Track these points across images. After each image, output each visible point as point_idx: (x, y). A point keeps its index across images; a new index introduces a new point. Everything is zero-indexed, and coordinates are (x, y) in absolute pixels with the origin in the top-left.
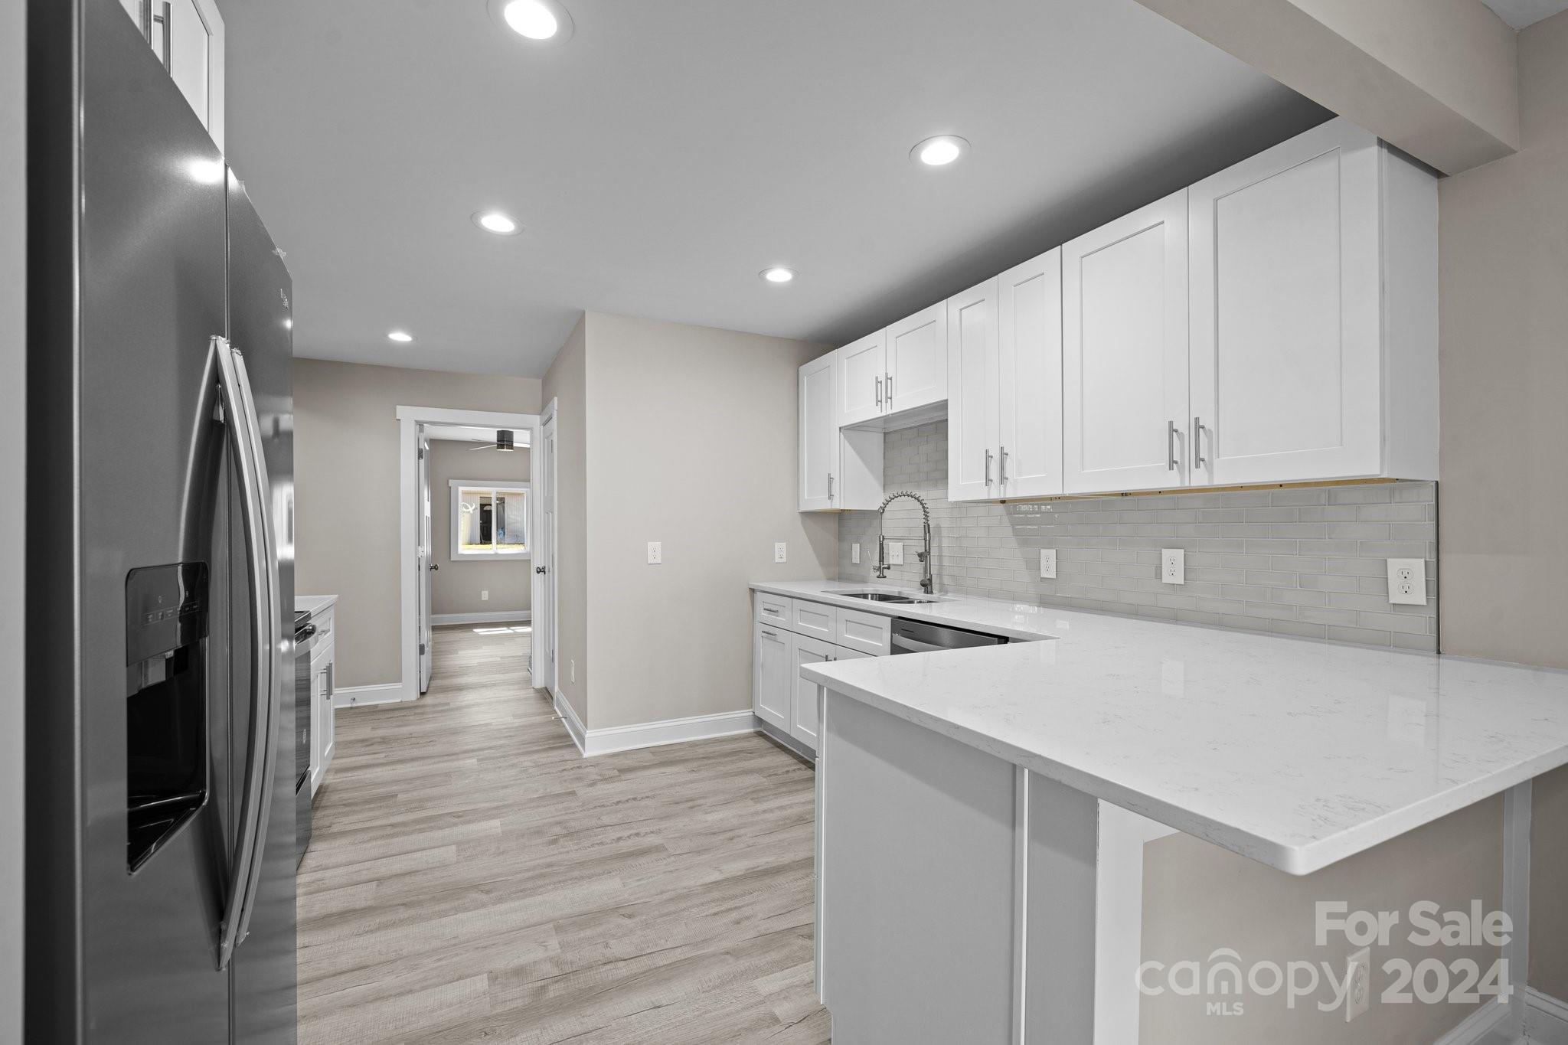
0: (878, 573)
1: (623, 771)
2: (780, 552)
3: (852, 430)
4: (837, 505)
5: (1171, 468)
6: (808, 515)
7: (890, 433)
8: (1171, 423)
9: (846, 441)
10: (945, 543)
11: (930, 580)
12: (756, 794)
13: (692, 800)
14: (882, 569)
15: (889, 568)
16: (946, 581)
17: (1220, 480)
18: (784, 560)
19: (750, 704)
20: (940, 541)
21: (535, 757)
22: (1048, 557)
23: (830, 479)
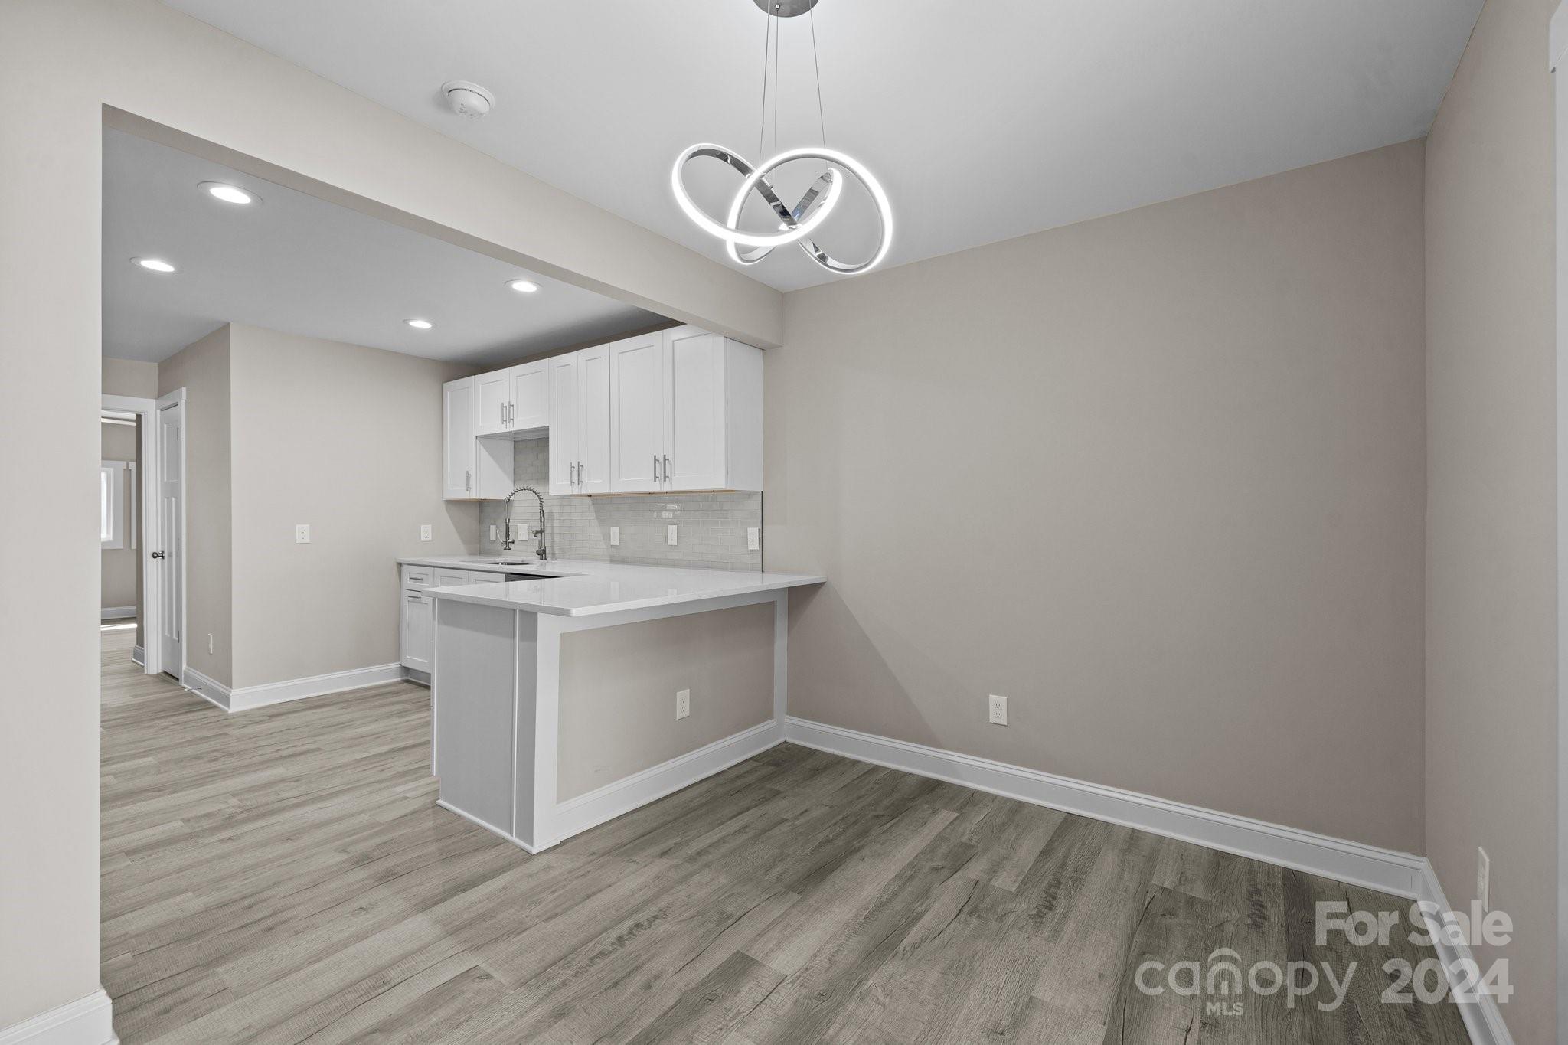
0: (505, 546)
1: (271, 716)
2: (426, 532)
3: (487, 439)
4: (475, 495)
5: (655, 481)
6: (451, 503)
7: (519, 441)
8: (655, 456)
9: (482, 448)
10: (556, 524)
11: (544, 551)
12: (400, 714)
13: (343, 723)
14: (508, 543)
15: (513, 542)
16: (557, 551)
17: (675, 488)
18: (430, 539)
19: (397, 657)
20: (552, 522)
21: (173, 718)
22: (614, 530)
23: (468, 475)
